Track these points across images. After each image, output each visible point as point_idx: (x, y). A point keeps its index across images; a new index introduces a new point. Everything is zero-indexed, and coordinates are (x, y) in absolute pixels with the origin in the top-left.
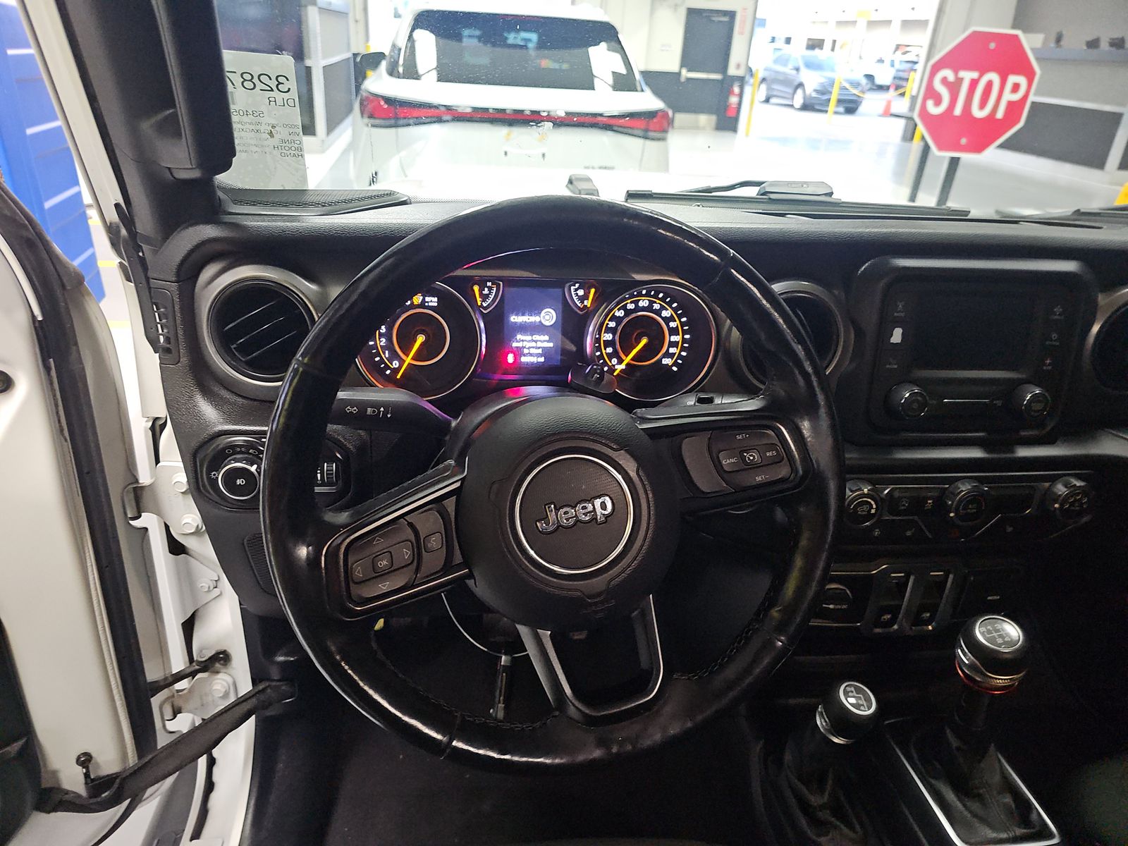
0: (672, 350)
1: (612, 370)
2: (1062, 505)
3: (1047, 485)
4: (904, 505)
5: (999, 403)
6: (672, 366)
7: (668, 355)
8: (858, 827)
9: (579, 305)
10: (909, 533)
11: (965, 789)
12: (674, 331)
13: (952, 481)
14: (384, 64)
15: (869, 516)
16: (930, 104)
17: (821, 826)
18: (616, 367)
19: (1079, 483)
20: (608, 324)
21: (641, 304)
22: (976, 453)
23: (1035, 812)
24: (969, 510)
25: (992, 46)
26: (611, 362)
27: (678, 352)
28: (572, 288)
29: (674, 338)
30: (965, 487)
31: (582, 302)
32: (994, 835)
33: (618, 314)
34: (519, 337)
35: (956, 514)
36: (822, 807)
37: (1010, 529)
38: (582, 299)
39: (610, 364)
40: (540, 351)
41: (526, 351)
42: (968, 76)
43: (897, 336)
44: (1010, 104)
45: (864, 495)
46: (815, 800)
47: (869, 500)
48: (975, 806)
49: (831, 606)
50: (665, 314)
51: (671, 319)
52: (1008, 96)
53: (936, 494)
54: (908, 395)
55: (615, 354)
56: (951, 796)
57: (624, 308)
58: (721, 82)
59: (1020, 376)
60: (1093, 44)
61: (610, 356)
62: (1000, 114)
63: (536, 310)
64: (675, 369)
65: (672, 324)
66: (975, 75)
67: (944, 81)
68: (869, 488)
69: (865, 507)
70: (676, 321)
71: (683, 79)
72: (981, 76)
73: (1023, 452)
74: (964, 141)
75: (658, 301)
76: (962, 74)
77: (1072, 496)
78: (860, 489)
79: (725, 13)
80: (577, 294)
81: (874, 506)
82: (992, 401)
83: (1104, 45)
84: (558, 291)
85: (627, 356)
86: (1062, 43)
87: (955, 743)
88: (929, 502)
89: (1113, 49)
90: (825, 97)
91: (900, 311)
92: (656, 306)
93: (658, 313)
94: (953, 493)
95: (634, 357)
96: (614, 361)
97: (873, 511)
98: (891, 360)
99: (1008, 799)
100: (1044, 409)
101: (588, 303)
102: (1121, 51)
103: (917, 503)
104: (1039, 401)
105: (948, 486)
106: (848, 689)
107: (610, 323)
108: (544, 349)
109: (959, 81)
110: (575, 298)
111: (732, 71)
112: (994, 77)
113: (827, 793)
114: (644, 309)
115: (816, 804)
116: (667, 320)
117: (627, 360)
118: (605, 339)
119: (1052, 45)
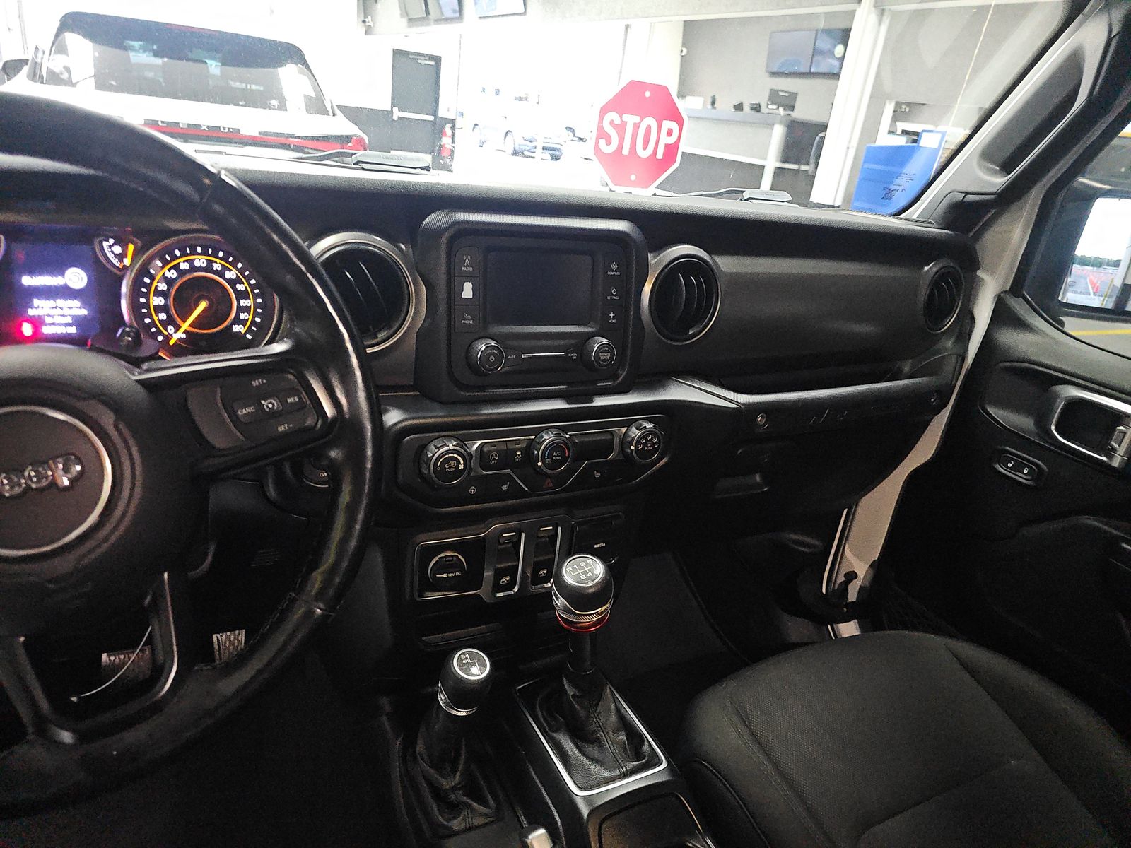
0: (243, 316)
1: (168, 338)
2: (636, 447)
3: (624, 429)
4: (494, 459)
5: (574, 356)
6: (246, 333)
7: (237, 321)
8: (491, 802)
9: (117, 265)
10: (505, 487)
11: (583, 736)
12: (241, 295)
13: (537, 432)
14: (26, 69)
15: (458, 473)
16: (602, 142)
17: (454, 809)
18: (174, 335)
19: (649, 425)
20: (156, 286)
21: (197, 264)
22: (559, 405)
23: (646, 743)
24: (554, 458)
25: (648, 94)
26: (166, 331)
27: (250, 317)
28: (105, 244)
29: (243, 303)
30: (548, 437)
31: (121, 261)
32: (607, 775)
33: (168, 275)
34: (36, 302)
35: (543, 463)
36: (453, 789)
37: (598, 475)
38: (121, 257)
39: (166, 333)
40: (69, 320)
41: (48, 320)
42: (631, 120)
43: (468, 291)
44: (667, 146)
45: (449, 452)
46: (446, 784)
47: (455, 456)
48: (593, 750)
49: (445, 575)
50: (228, 275)
51: (238, 281)
52: (665, 140)
53: (524, 445)
54: (484, 348)
55: (170, 321)
56: (568, 745)
57: (176, 267)
58: (433, 123)
59: (590, 330)
60: (739, 107)
61: (165, 324)
62: (660, 155)
63: (59, 269)
64: (249, 337)
65: (239, 287)
66: (637, 119)
67: (612, 123)
68: (454, 443)
69: (452, 463)
70: (243, 284)
71: (395, 118)
72: (642, 119)
73: (600, 402)
74: (633, 177)
75: (218, 261)
76: (626, 117)
77: (643, 437)
78: (446, 445)
79: (432, 58)
80: (112, 252)
81: (462, 462)
82: (566, 354)
83: (747, 108)
84: (85, 248)
85: (184, 322)
86: (716, 105)
87: (571, 691)
88: (518, 453)
89: (754, 112)
90: (533, 144)
91: (467, 266)
92: (217, 267)
93: (221, 274)
94: (538, 443)
95: (193, 322)
96: (171, 329)
97: (461, 467)
98: (465, 315)
99: (622, 737)
100: (611, 358)
101: (127, 262)
102: (759, 114)
103: (506, 458)
104: (606, 352)
105: (533, 437)
106: (463, 657)
107: (159, 284)
108: (74, 317)
109: (624, 124)
110: (111, 256)
111: (442, 113)
112: (651, 121)
113: (458, 773)
114: (200, 269)
115: (447, 787)
116: (232, 283)
117: (185, 326)
118: (156, 303)
119: (709, 107)
